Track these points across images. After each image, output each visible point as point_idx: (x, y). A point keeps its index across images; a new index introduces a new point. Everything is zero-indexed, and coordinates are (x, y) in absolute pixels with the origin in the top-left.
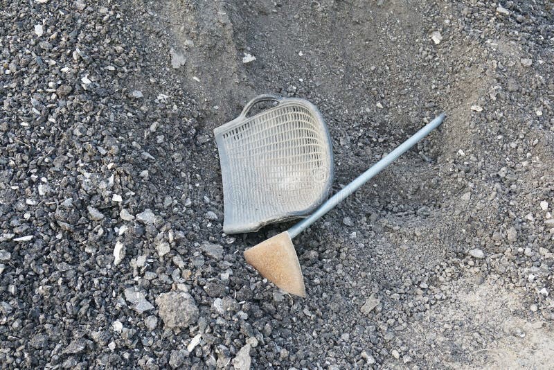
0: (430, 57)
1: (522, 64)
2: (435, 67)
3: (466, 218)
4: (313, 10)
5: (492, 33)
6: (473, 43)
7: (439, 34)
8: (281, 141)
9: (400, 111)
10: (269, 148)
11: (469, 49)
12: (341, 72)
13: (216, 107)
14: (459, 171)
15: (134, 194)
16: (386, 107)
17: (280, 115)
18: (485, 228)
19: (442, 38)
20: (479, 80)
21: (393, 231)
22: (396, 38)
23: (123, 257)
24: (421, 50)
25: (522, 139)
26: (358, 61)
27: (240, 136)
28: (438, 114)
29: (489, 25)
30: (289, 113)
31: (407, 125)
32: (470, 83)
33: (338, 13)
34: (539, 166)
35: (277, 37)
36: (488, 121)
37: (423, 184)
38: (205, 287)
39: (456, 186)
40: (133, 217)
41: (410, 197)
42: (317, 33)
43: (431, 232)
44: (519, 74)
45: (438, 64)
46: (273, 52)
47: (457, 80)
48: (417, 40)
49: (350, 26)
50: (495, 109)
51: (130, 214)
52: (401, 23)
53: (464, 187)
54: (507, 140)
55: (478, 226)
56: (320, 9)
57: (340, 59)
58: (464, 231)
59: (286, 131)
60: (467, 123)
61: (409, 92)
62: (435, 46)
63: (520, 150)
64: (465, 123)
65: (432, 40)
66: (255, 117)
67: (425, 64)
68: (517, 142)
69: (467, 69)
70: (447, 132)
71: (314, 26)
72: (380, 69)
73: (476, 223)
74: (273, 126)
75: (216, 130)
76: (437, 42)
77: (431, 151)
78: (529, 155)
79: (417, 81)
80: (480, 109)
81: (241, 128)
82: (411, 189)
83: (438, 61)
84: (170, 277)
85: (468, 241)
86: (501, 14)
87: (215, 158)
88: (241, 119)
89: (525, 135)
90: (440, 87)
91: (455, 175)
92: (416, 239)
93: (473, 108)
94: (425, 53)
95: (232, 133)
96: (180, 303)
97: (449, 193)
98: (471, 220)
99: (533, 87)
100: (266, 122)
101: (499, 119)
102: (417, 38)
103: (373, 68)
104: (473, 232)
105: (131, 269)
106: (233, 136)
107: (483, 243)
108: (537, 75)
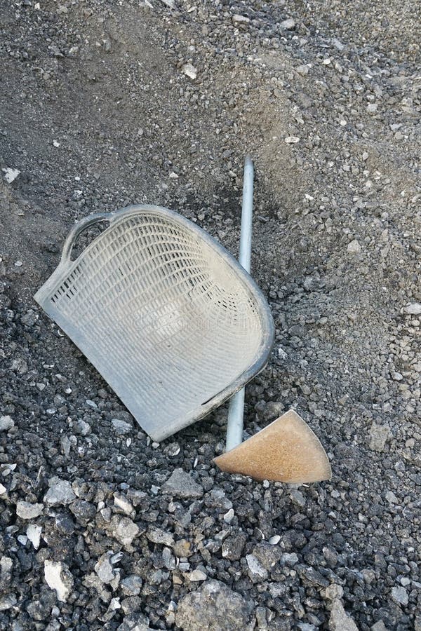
0: (195, 97)
1: (300, 74)
2: (207, 107)
4: (38, 80)
5: (246, 47)
6: (236, 65)
7: (190, 65)
8: (129, 273)
9: (200, 174)
10: (118, 288)
11: (233, 74)
12: (112, 151)
13: (18, 263)
14: (324, 220)
15: (14, 466)
16: (181, 174)
17: (115, 239)
18: (405, 275)
19: (196, 70)
20: (272, 106)
21: (319, 326)
22: (148, 86)
23: (71, 583)
24: (181, 91)
25: (349, 158)
26: (120, 129)
27: (73, 290)
28: (242, 160)
29: (238, 39)
30: (127, 230)
31: (217, 188)
32: (260, 113)
33: (68, 74)
34: (388, 181)
35: (16, 132)
36: (311, 151)
37: (292, 251)
38: (225, 554)
39: (329, 239)
40: (41, 506)
41: (286, 273)
42: (59, 110)
43: (363, 309)
44: (303, 86)
45: (207, 102)
46: (25, 154)
47: (241, 114)
48: (171, 81)
49: (88, 87)
50: (309, 134)
51: (33, 503)
52: (144, 65)
53: (339, 236)
54: (338, 165)
55: (397, 276)
56: (46, 76)
57: (102, 135)
58: (385, 288)
59: (131, 256)
60: (293, 161)
61: (197, 146)
62: (193, 82)
63: (356, 170)
64: (288, 161)
65: (187, 76)
66: (82, 256)
67: (196, 107)
68: (347, 163)
69: (246, 97)
70: (266, 179)
71: (51, 101)
72: (149, 132)
73: (394, 274)
74: (110, 257)
75: (37, 297)
76: (193, 76)
77: (261, 208)
78: (366, 173)
79: (197, 131)
80: (297, 140)
81: (71, 279)
82: (284, 263)
83: (205, 99)
84: (165, 569)
85: (394, 298)
86: (241, 22)
87: (59, 337)
88: (64, 266)
89: (349, 151)
90: (225, 128)
91: (322, 226)
92: (352, 324)
93: (288, 140)
94: (187, 94)
95: (61, 291)
96: (213, 604)
97: (325, 250)
98: (387, 272)
99: (320, 95)
100: (100, 253)
101: (318, 143)
102: (169, 78)
103: (141, 132)
104: (394, 285)
105: (92, 592)
106: (64, 294)
107: (410, 294)
108: (317, 82)
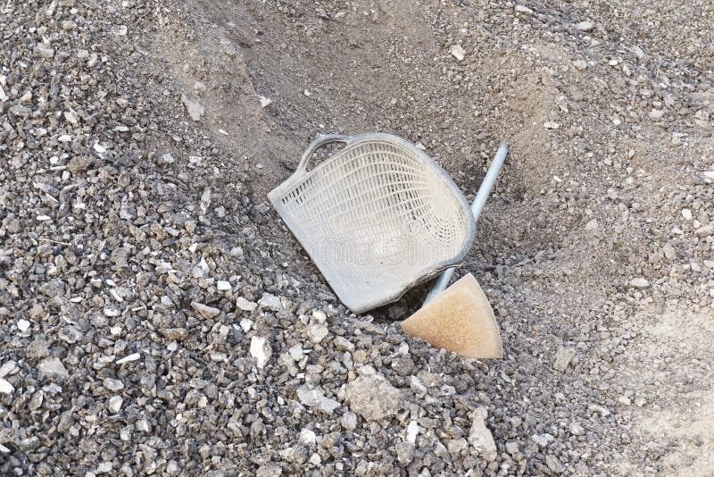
0: (459, 77)
1: (576, 67)
2: (469, 89)
3: (611, 246)
4: (300, 35)
5: (523, 37)
6: (508, 51)
7: (459, 47)
8: (356, 196)
9: (449, 149)
10: (343, 206)
11: (503, 60)
12: (361, 111)
13: (259, 166)
14: (567, 199)
15: (239, 277)
16: (429, 148)
17: (349, 161)
18: (636, 252)
19: (464, 52)
20: (537, 92)
21: (534, 277)
22: (410, 59)
23: (270, 354)
24: (444, 70)
25: (614, 153)
26: (373, 94)
27: (302, 198)
28: (497, 144)
29: (516, 28)
30: (361, 155)
31: (465, 165)
32: (525, 99)
33: (331, 36)
34: (649, 178)
35: (272, 75)
36: (570, 139)
37: (529, 225)
38: (393, 365)
39: (569, 218)
40: (256, 305)
41: (518, 245)
42: (315, 65)
43: (581, 269)
44: (577, 80)
45: (471, 84)
46: (277, 93)
47: (504, 99)
48: (435, 59)
49: (348, 51)
50: (571, 124)
51: (250, 301)
52: (410, 39)
53: (580, 217)
54: (599, 158)
55: (628, 251)
56: (309, 33)
57: (353, 95)
58: (612, 261)
59: (360, 181)
60: (548, 145)
61: (451, 124)
62: (460, 63)
63: (618, 166)
64: (543, 145)
65: (453, 56)
66: (317, 169)
67: (457, 87)
68: (610, 158)
69: (513, 83)
70: (519, 163)
71: (308, 55)
72: (403, 103)
73: (624, 248)
74: (341, 178)
75: (271, 195)
76: (460, 57)
77: (508, 190)
78: (629, 170)
79: (454, 110)
80: (556, 126)
81: (303, 186)
82: (517, 234)
83: (470, 81)
84: (342, 364)
85: (621, 272)
86: (524, 13)
87: (283, 231)
88: (299, 175)
89: (615, 148)
90: (485, 111)
91: (564, 206)
92: (567, 280)
93: (547, 125)
94: (451, 73)
95: (292, 195)
96: (377, 386)
97: (564, 229)
98: (616, 246)
99: (597, 92)
100: (333, 172)
101: (580, 134)
102: (434, 56)
103: (394, 101)
104: (623, 259)
105: (284, 368)
106: (294, 199)
107: (639, 271)
108: (596, 79)
